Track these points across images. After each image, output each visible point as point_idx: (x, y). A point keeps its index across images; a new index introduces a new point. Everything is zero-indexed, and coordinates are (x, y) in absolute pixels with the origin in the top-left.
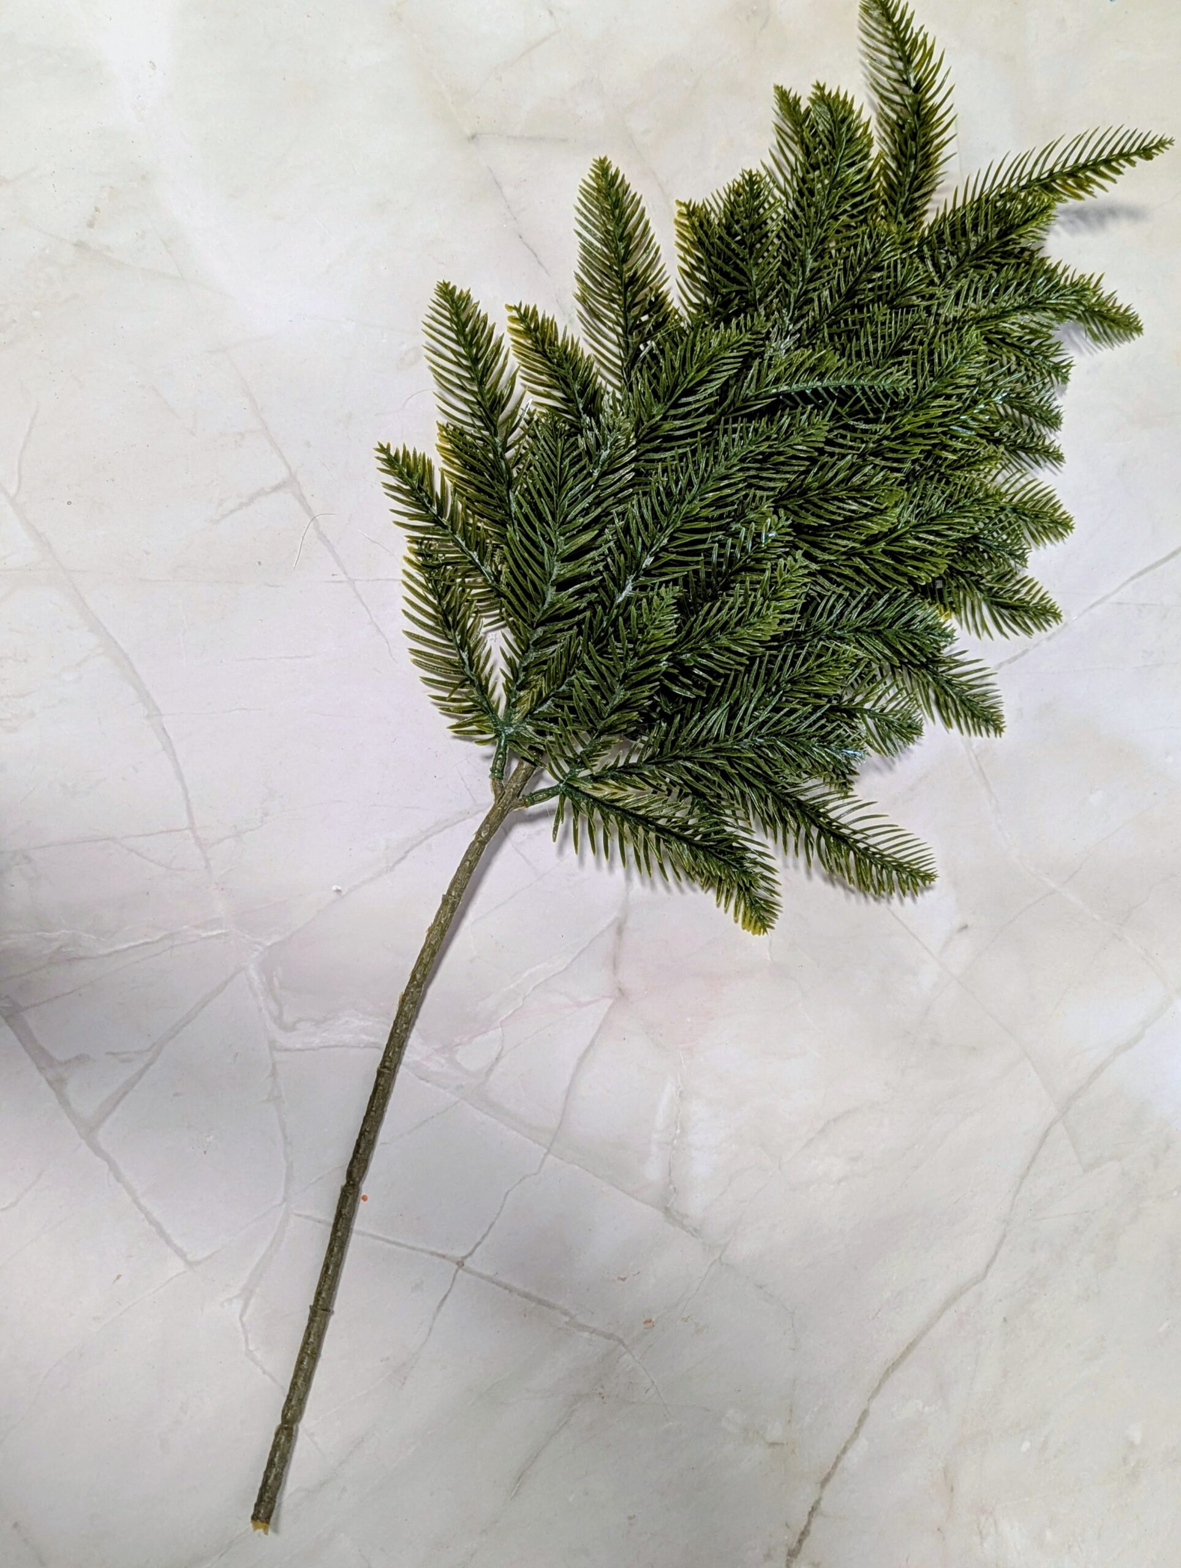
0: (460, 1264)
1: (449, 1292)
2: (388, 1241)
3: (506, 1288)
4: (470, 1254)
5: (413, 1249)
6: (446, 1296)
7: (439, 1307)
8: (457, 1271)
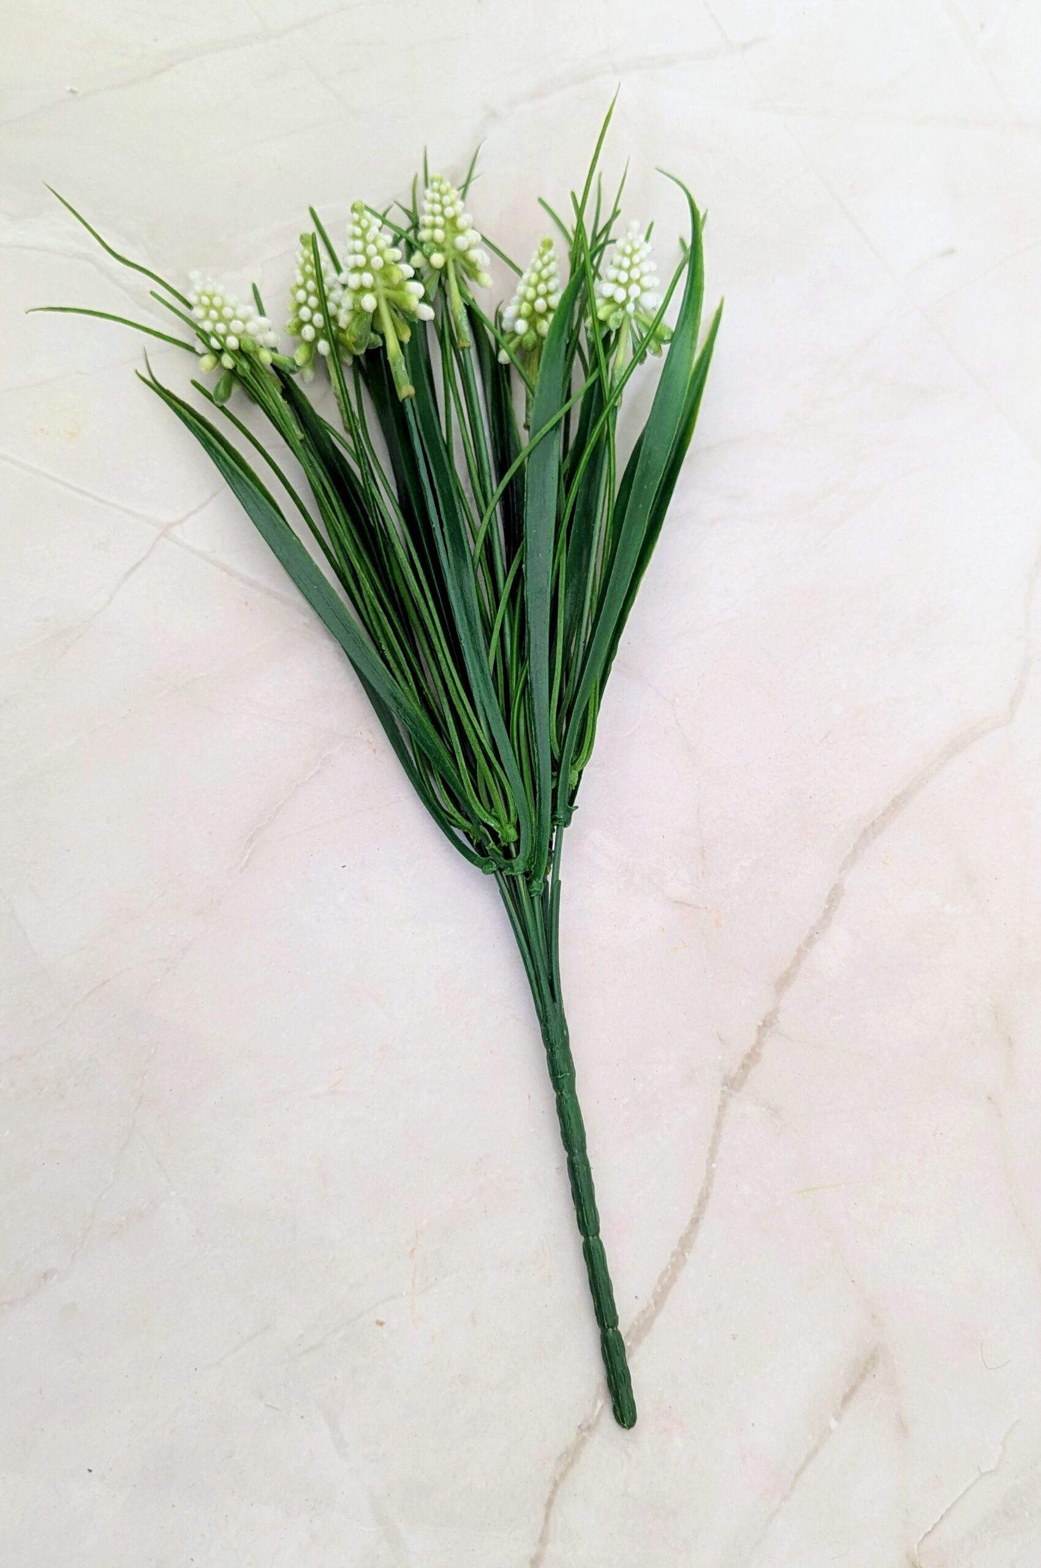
0: (165, 530)
1: (144, 559)
2: (69, 487)
3: (224, 569)
4: (180, 522)
5: (102, 501)
6: (138, 564)
7: (128, 575)
8: (158, 538)
